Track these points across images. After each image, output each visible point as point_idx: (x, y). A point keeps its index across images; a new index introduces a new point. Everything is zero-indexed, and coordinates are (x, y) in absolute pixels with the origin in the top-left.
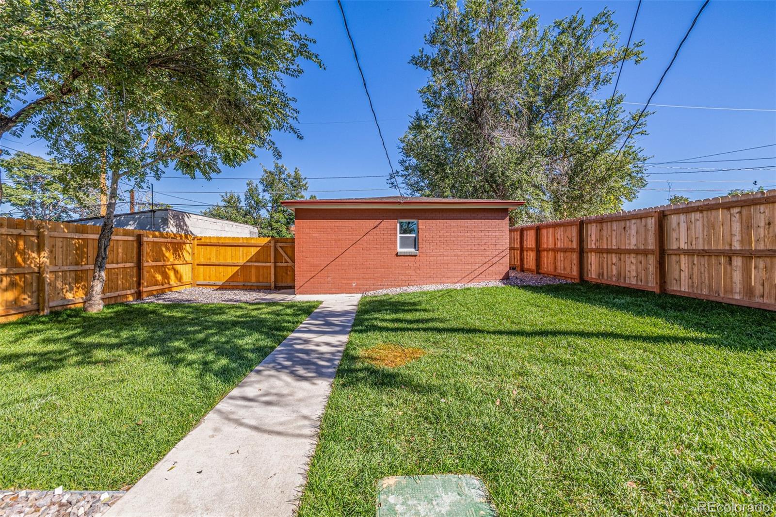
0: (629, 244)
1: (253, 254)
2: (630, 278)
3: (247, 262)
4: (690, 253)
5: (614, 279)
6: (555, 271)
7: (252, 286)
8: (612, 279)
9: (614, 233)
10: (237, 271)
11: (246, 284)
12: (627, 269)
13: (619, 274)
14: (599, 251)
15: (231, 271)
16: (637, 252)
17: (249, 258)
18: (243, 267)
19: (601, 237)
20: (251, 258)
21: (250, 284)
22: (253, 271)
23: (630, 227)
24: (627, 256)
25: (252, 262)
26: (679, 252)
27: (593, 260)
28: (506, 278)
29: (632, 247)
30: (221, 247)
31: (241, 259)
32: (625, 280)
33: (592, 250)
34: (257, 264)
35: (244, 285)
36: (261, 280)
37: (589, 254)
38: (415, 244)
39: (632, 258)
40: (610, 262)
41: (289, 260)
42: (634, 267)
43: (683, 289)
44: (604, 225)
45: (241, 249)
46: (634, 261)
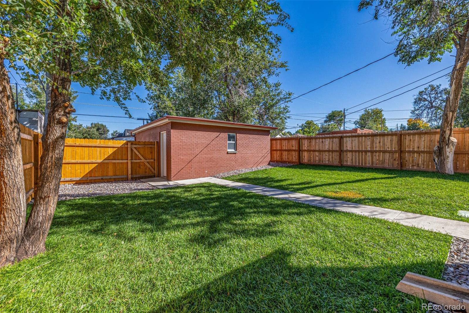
0: (325, 148)
1: (110, 153)
2: (325, 161)
3: (105, 160)
4: (352, 151)
5: (317, 162)
6: (281, 159)
7: (110, 179)
8: (316, 162)
9: (317, 144)
10: (95, 168)
11: (104, 178)
12: (324, 158)
13: (320, 160)
14: (308, 151)
15: (88, 168)
16: (329, 151)
17: (106, 156)
18: (100, 164)
19: (310, 146)
20: (109, 157)
21: (109, 177)
22: (111, 167)
23: (325, 142)
24: (324, 153)
25: (109, 160)
26: (347, 151)
27: (306, 154)
28: (269, 164)
29: (326, 149)
30: (77, 148)
31: (99, 157)
32: (323, 162)
33: (305, 150)
34: (114, 161)
35: (102, 179)
36: (117, 174)
37: (303, 152)
38: (235, 147)
39: (327, 153)
40: (315, 155)
41: (141, 158)
42: (327, 157)
43: (349, 164)
44: (312, 140)
45: (98, 149)
46: (327, 154)
